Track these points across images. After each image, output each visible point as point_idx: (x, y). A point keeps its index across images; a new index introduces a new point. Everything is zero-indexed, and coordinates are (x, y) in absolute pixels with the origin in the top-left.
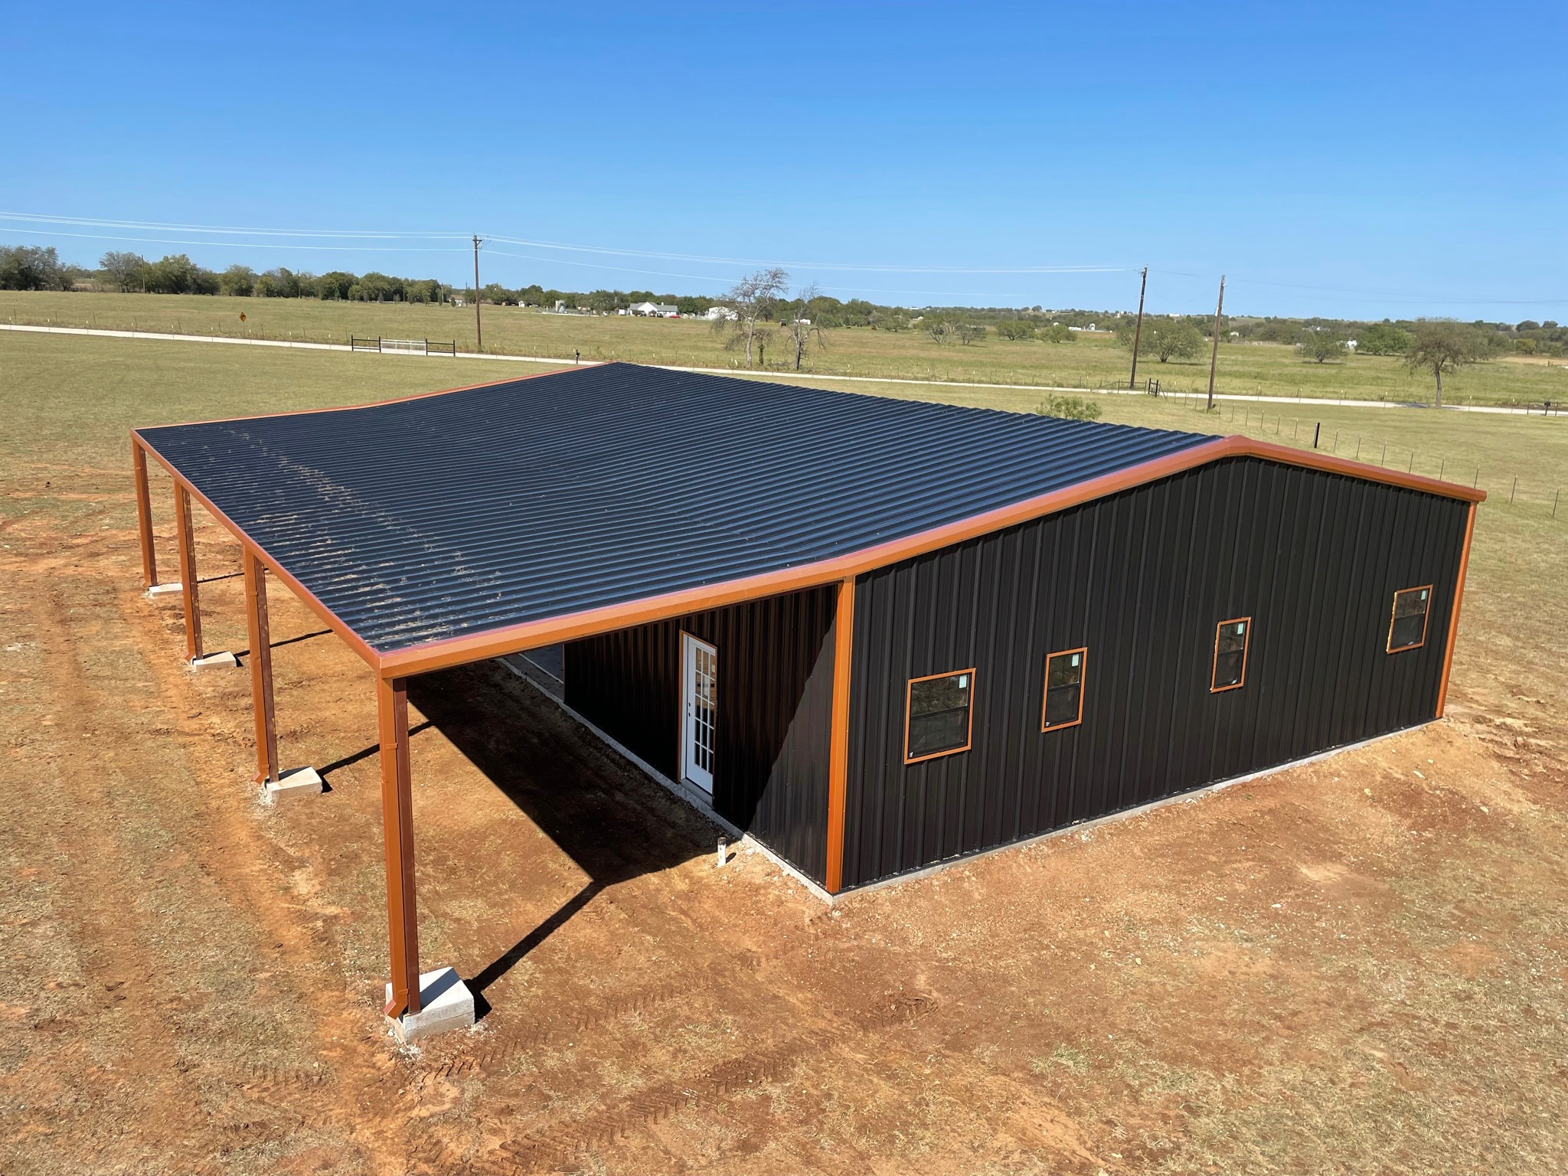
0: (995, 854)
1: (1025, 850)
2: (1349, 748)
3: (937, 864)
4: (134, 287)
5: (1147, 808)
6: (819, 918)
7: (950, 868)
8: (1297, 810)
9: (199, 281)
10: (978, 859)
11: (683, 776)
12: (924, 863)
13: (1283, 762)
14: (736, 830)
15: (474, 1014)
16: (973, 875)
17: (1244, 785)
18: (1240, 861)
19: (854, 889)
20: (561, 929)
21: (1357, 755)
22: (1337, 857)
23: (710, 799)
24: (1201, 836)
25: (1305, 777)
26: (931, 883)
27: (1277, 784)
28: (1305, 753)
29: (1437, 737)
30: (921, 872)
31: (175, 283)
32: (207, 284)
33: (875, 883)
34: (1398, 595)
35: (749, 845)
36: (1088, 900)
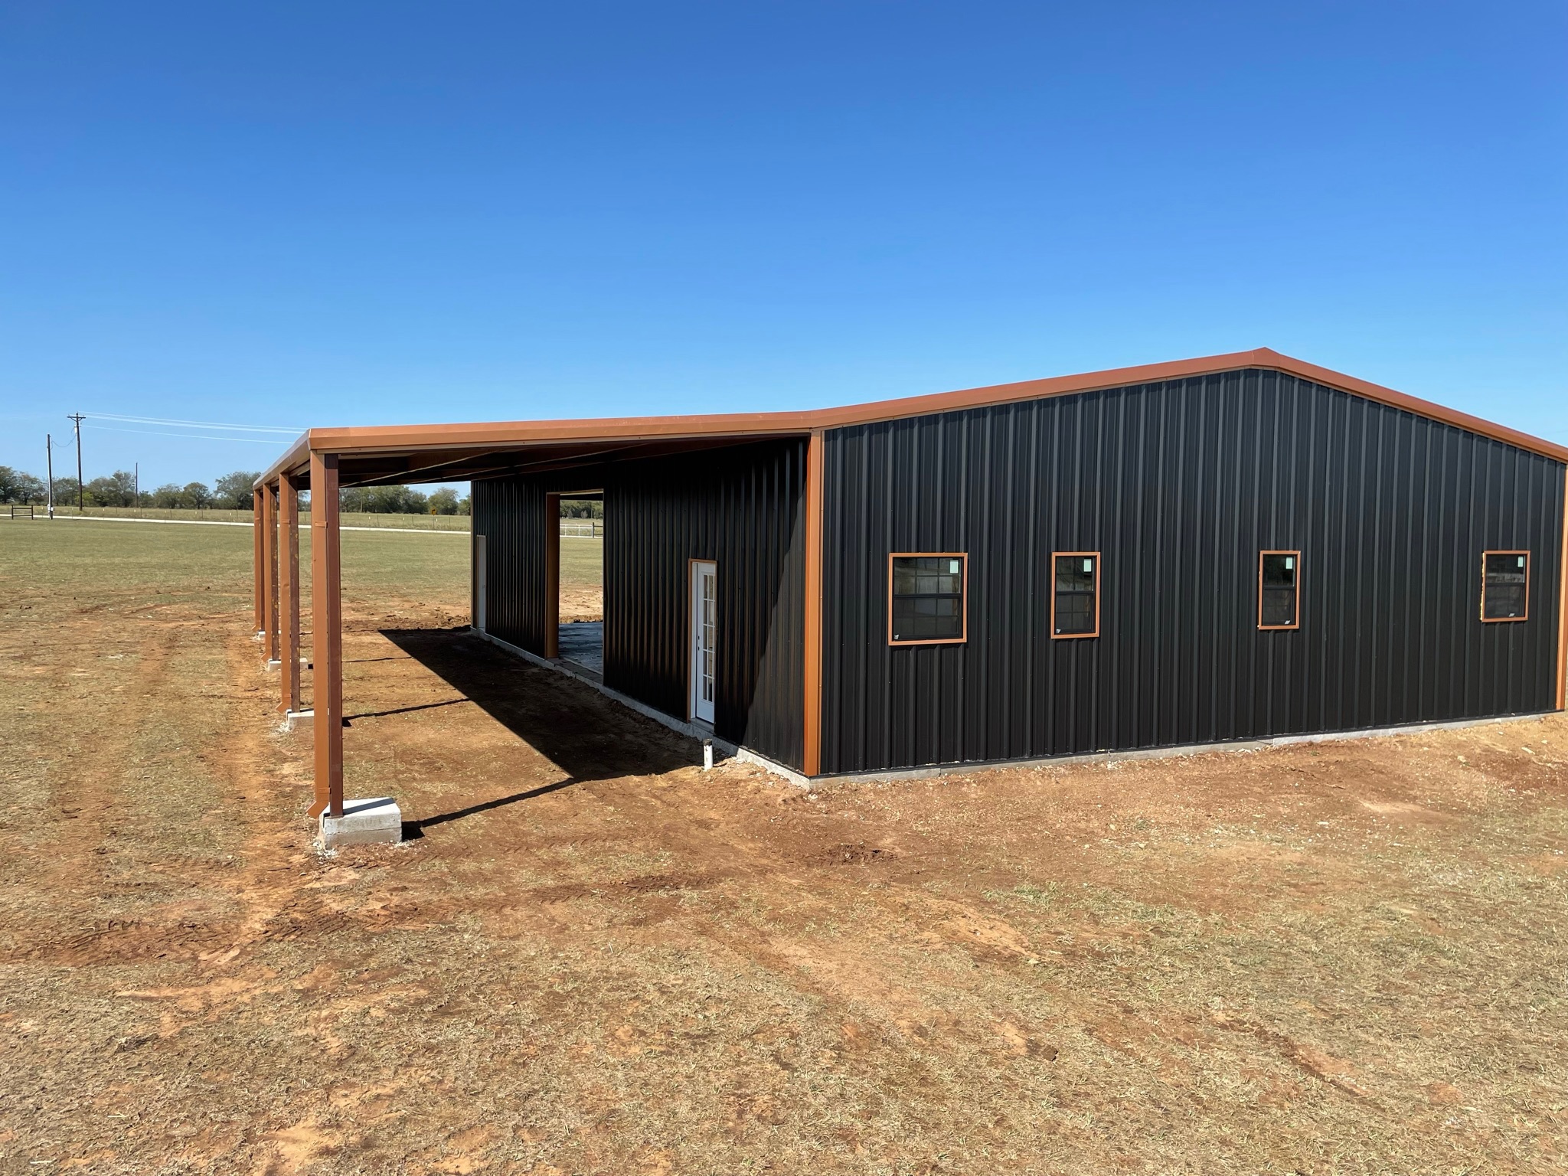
1: (1038, 769)
2: (1446, 725)
3: (933, 767)
6: (794, 799)
7: (949, 774)
11: (693, 716)
12: (918, 762)
13: (1361, 726)
14: (733, 747)
15: (401, 831)
16: (974, 782)
17: (1311, 744)
18: (1290, 794)
19: (834, 776)
20: (524, 801)
21: (1456, 734)
22: (1414, 799)
23: (712, 728)
25: (1387, 745)
26: (925, 784)
29: (1556, 726)
30: (914, 772)
33: (860, 774)
34: (1487, 555)
35: (745, 758)
36: (1099, 806)
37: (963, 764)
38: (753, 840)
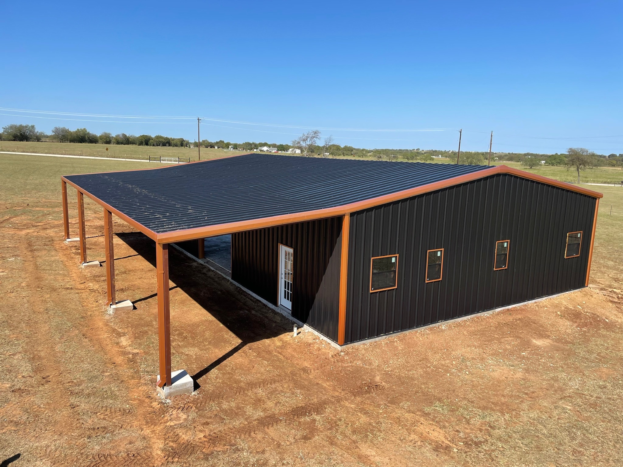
0: (407, 332)
1: (419, 332)
2: (550, 297)
3: (384, 335)
4: (65, 140)
5: (469, 317)
6: (335, 355)
7: (389, 337)
8: (530, 319)
9: (90, 138)
10: (401, 334)
11: (279, 304)
12: (378, 335)
13: (524, 301)
14: (301, 323)
15: (193, 388)
16: (398, 340)
17: (508, 310)
18: (508, 337)
19: (349, 344)
20: (229, 359)
21: (554, 300)
22: (548, 337)
23: (290, 312)
24: (491, 328)
25: (533, 307)
26: (381, 343)
27: (522, 310)
28: (532, 298)
29: (586, 294)
30: (377, 338)
31: (81, 139)
32: (94, 140)
33: (358, 342)
34: (569, 234)
35: (307, 329)
36: (446, 350)
37: (394, 333)
38: (327, 380)
